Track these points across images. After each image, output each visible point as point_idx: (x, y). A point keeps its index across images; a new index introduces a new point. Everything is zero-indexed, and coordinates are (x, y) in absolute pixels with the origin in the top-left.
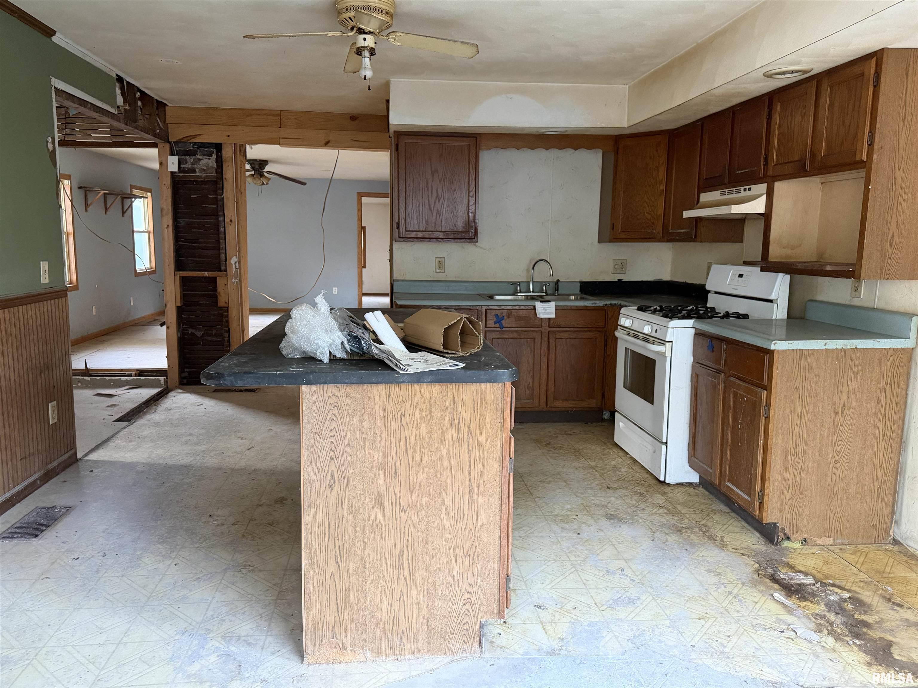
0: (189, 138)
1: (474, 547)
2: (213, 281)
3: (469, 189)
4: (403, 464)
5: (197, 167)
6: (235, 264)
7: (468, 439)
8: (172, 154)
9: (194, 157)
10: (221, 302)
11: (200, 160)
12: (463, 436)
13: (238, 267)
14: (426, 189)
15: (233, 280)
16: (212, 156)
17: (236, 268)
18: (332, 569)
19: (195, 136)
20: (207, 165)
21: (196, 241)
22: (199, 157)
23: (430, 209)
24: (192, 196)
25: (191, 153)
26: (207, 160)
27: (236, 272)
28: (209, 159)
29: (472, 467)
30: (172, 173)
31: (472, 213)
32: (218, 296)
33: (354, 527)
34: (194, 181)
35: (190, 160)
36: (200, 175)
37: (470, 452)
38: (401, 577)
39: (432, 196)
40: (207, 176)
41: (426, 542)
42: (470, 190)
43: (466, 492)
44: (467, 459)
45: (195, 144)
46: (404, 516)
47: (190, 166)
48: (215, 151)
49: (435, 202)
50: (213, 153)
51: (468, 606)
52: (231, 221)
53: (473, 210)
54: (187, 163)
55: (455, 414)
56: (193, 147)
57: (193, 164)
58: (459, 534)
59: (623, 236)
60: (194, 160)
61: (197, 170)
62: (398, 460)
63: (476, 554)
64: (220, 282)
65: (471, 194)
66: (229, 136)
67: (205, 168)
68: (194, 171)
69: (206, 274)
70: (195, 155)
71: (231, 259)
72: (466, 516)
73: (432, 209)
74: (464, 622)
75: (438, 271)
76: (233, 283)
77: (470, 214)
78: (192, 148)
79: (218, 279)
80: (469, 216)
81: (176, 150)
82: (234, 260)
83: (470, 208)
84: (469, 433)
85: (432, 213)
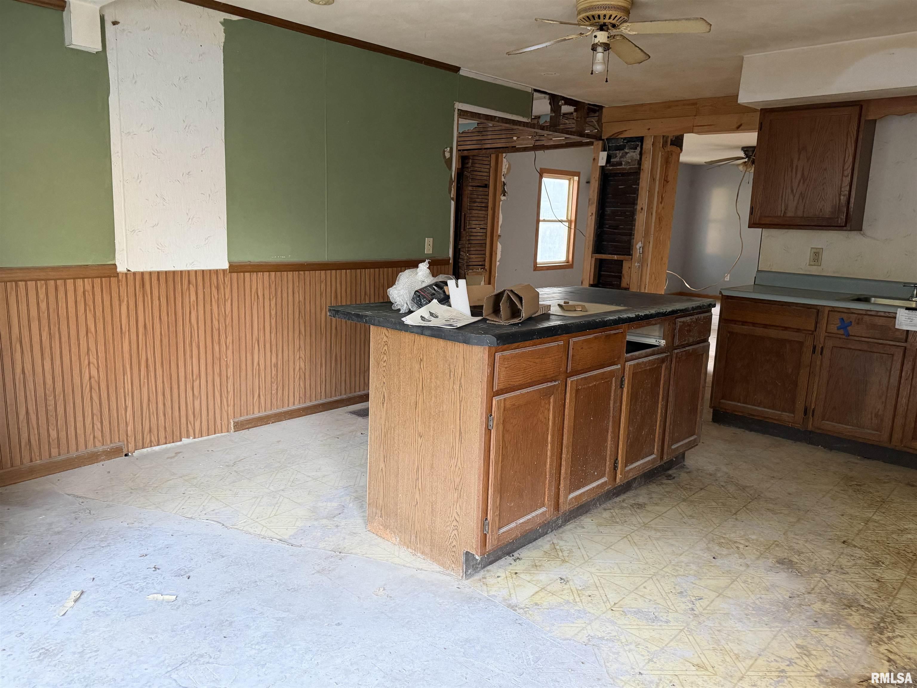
0: (616, 135)
1: (461, 483)
2: (620, 263)
3: (843, 168)
4: (420, 399)
5: (624, 160)
6: (639, 249)
7: (460, 390)
8: (603, 150)
9: (622, 152)
10: (624, 282)
11: (627, 153)
12: (457, 387)
14: (790, 169)
15: (636, 264)
16: (636, 149)
17: (640, 253)
18: (382, 465)
19: (621, 133)
20: (632, 157)
21: (617, 227)
22: (627, 151)
23: (792, 191)
24: (620, 187)
25: (620, 148)
26: (632, 153)
27: (640, 256)
28: (634, 152)
29: (462, 415)
30: (601, 167)
31: (844, 195)
32: (622, 278)
33: (394, 438)
34: (619, 173)
35: (619, 153)
36: (625, 167)
37: (461, 402)
38: (417, 488)
39: (796, 177)
40: (631, 168)
41: (432, 467)
42: (846, 168)
43: (458, 434)
44: (459, 407)
45: (625, 139)
46: (420, 441)
47: (618, 159)
48: (640, 144)
49: (799, 185)
50: (638, 146)
51: (455, 532)
52: (642, 209)
53: (847, 193)
54: (616, 157)
55: (452, 366)
56: (623, 142)
57: (621, 157)
58: (452, 469)
61: (623, 163)
62: (418, 395)
63: (462, 490)
64: (626, 265)
65: (846, 173)
66: (649, 129)
67: (630, 161)
68: (621, 164)
69: (615, 257)
70: (623, 149)
71: (637, 244)
72: (457, 456)
73: (795, 191)
74: (453, 545)
75: (812, 263)
76: (636, 267)
77: (842, 197)
78: (622, 144)
79: (624, 262)
80: (840, 199)
81: (609, 146)
82: (639, 245)
83: (843, 189)
84: (460, 386)
85: (794, 196)
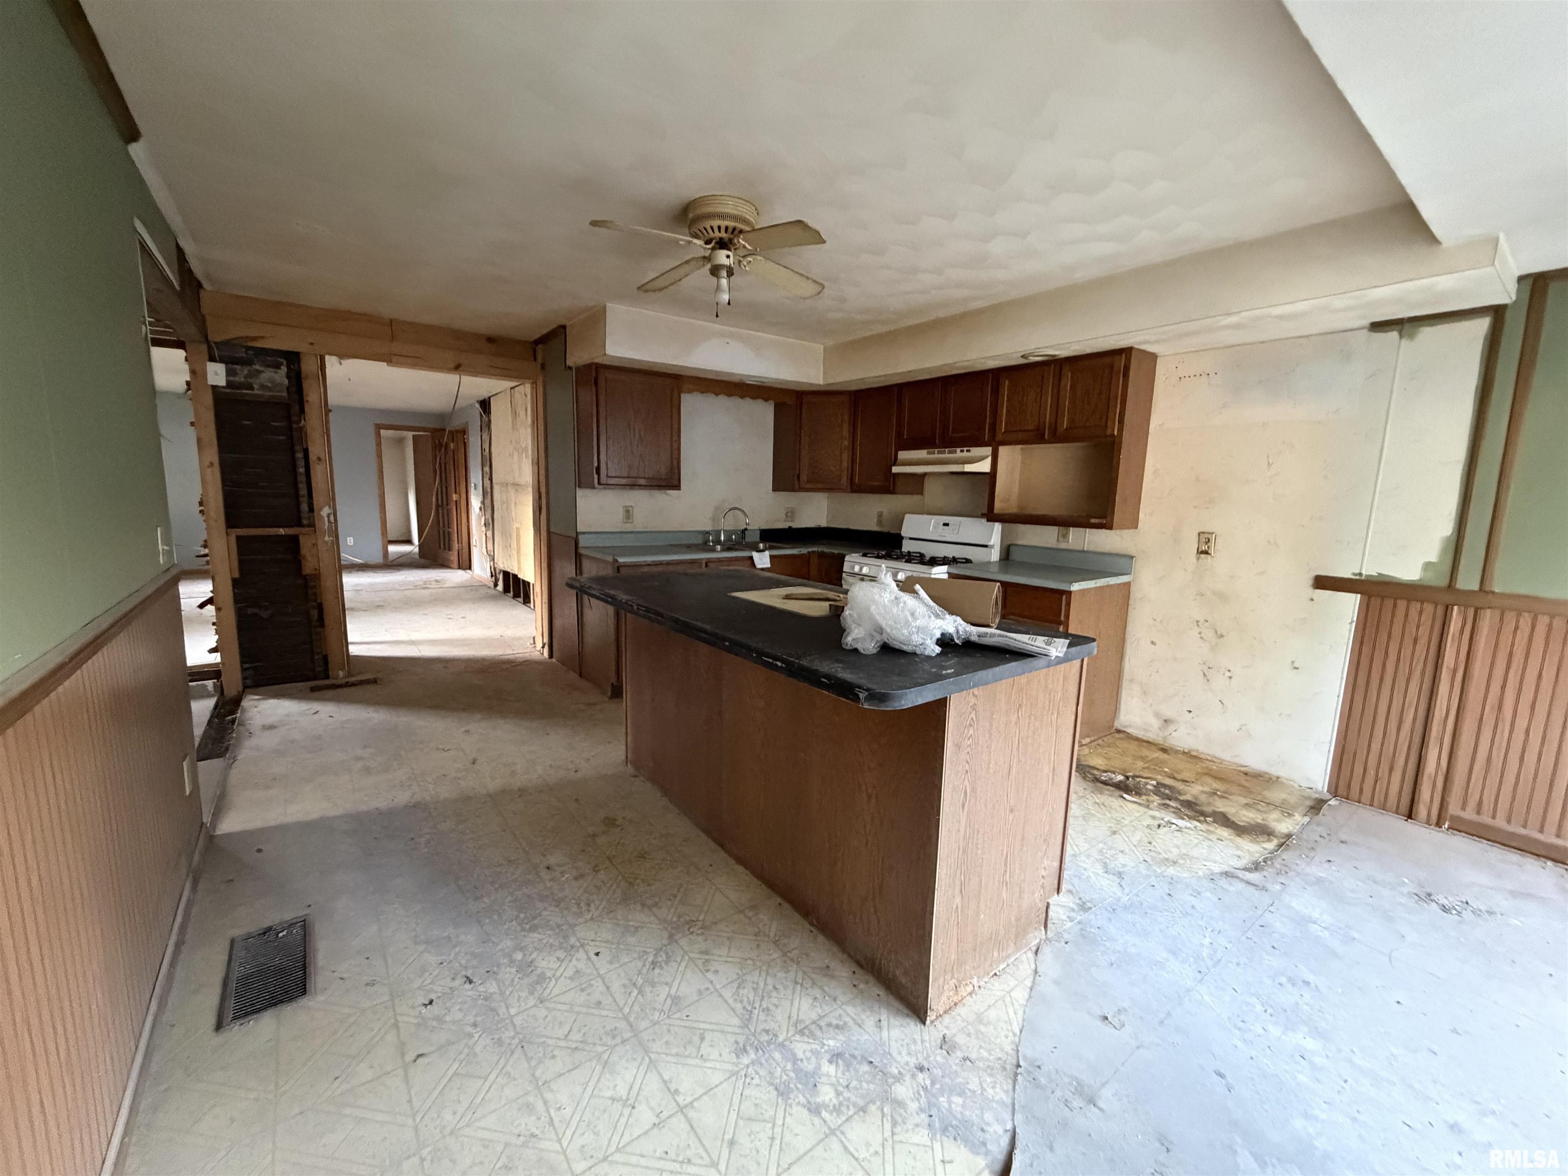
0: (243, 341)
2: (294, 541)
5: (256, 383)
6: (328, 516)
8: (212, 359)
9: (249, 368)
10: (308, 567)
11: (259, 372)
13: (333, 521)
14: (628, 430)
15: (327, 538)
16: (280, 369)
17: (329, 521)
19: (254, 339)
20: (272, 381)
22: (257, 367)
23: (633, 453)
25: (246, 362)
26: (272, 374)
27: (330, 527)
28: (275, 372)
30: (214, 387)
32: (303, 562)
34: (250, 401)
35: (242, 372)
36: (262, 393)
39: (634, 438)
40: (271, 395)
45: (249, 348)
47: (242, 379)
48: (285, 362)
50: (282, 364)
52: (319, 459)
54: (240, 374)
56: (249, 354)
57: (247, 377)
59: (809, 486)
60: (249, 371)
61: (255, 386)
64: (305, 542)
66: (310, 344)
67: (270, 385)
68: (252, 388)
69: (282, 531)
70: (250, 365)
71: (320, 510)
73: (635, 452)
75: (626, 521)
76: (326, 543)
78: (245, 355)
79: (301, 539)
81: (219, 355)
82: (326, 511)
85: (635, 458)
